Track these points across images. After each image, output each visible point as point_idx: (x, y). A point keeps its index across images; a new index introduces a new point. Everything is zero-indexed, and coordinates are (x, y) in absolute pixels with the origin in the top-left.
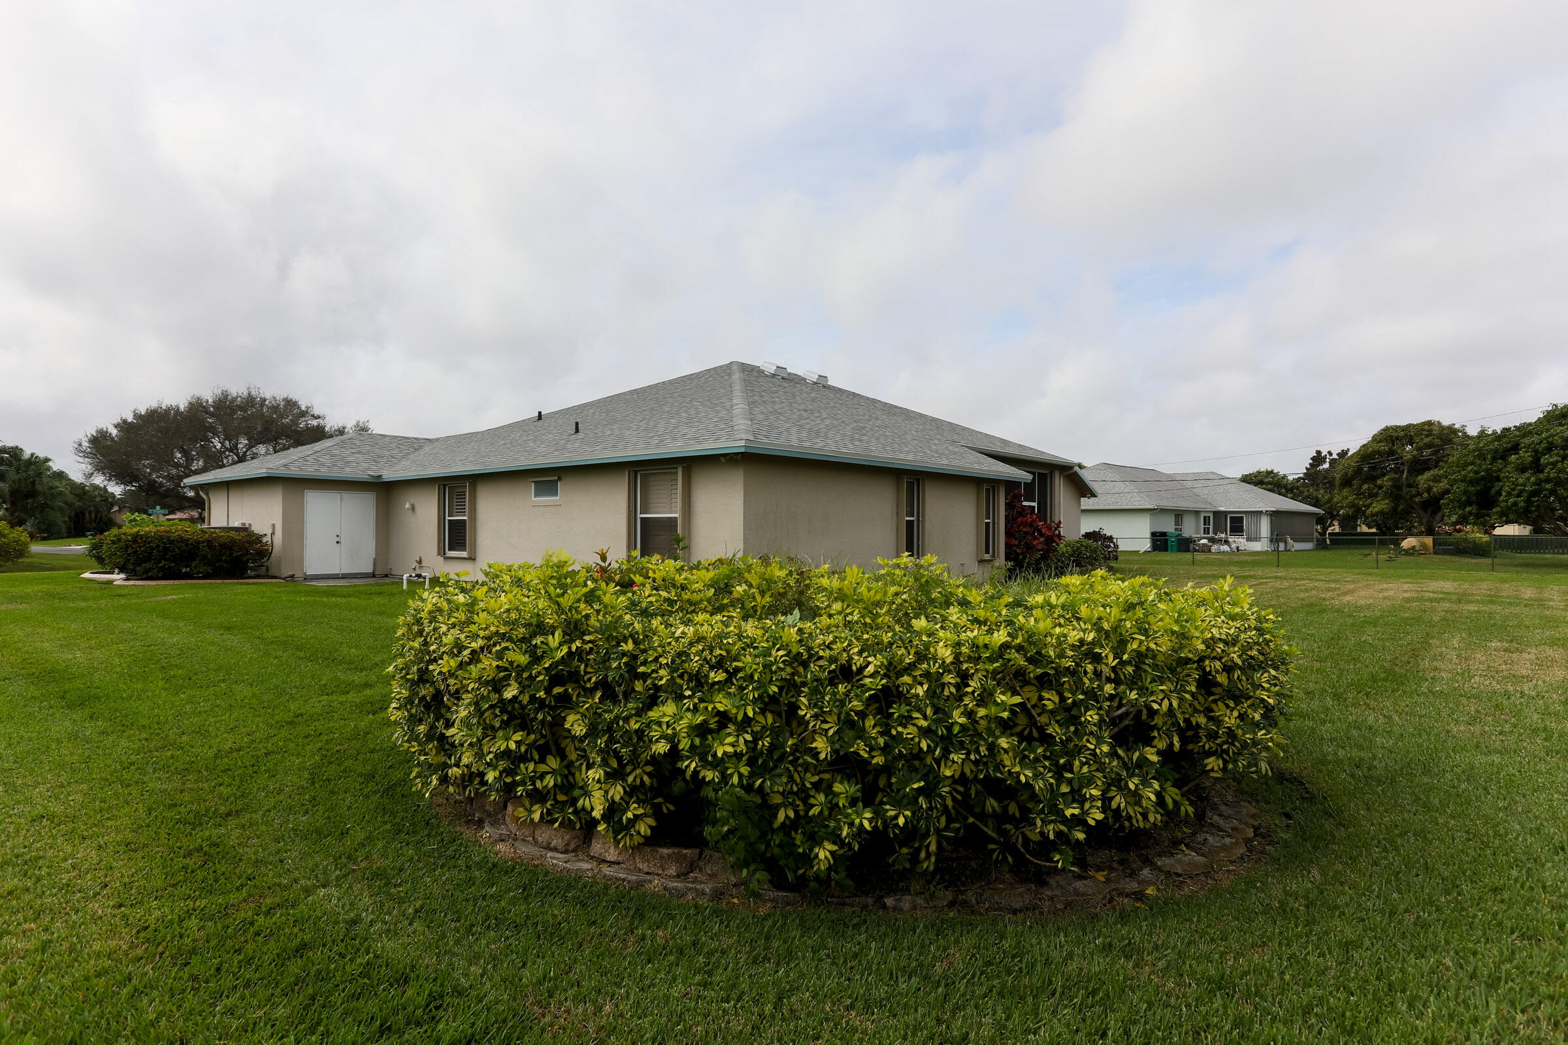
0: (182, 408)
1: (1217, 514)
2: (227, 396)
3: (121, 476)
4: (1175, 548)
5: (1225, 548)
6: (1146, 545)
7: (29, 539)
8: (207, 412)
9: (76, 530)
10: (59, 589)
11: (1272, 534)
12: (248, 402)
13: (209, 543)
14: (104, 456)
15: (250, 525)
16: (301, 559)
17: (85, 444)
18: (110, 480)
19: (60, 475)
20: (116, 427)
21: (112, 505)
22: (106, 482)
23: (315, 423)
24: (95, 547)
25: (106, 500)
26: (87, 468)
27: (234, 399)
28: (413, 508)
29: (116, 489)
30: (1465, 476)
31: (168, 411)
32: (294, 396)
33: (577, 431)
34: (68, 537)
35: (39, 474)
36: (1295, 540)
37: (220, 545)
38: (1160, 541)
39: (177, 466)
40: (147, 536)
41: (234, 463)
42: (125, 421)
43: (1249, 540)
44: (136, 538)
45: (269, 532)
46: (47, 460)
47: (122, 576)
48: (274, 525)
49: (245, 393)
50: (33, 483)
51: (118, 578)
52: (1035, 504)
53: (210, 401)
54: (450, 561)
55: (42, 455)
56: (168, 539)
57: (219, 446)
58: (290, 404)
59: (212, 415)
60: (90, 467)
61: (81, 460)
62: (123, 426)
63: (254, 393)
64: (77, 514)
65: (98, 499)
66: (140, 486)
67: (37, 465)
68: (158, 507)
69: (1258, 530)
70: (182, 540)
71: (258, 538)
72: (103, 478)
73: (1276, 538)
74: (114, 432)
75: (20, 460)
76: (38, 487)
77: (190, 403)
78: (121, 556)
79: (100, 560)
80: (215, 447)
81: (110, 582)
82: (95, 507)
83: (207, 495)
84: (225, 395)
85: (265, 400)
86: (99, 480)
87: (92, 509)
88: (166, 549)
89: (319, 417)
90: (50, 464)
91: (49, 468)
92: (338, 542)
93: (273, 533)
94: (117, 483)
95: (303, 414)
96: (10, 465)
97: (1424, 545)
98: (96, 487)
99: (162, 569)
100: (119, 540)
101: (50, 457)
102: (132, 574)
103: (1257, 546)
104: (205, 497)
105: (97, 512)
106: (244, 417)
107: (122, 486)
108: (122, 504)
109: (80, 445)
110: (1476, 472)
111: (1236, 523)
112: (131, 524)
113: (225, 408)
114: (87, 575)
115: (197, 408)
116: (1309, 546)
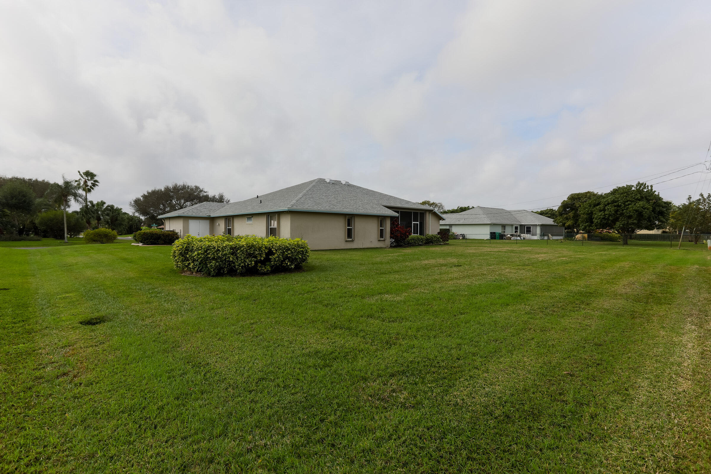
0: (163, 190)
1: (521, 225)
2: (176, 185)
3: (144, 213)
4: (498, 238)
5: (519, 238)
6: (488, 237)
7: (117, 234)
8: (170, 191)
9: (130, 231)
10: (126, 247)
11: (541, 233)
13: (163, 235)
14: (138, 207)
15: (175, 230)
17: (133, 202)
18: (140, 215)
19: (125, 213)
20: (142, 197)
21: (142, 223)
22: (139, 215)
23: (205, 194)
24: (135, 236)
25: (139, 221)
26: (134, 211)
27: (179, 186)
28: (218, 225)
29: (143, 218)
30: (585, 212)
31: (158, 191)
32: (198, 185)
33: (261, 202)
34: (128, 234)
35: (119, 214)
36: (552, 235)
37: (166, 235)
38: (493, 236)
39: (161, 209)
40: (147, 233)
41: (179, 209)
42: (144, 195)
43: (533, 235)
44: (144, 233)
45: (179, 232)
46: (121, 209)
47: (142, 244)
48: (181, 230)
50: (117, 217)
51: (140, 244)
52: (418, 223)
55: (120, 207)
56: (153, 234)
57: (174, 203)
58: (197, 188)
59: (172, 192)
60: (134, 210)
61: (131, 208)
62: (144, 196)
64: (130, 226)
65: (137, 221)
66: (149, 217)
67: (119, 210)
68: (154, 224)
69: (536, 231)
70: (156, 234)
71: (177, 234)
72: (138, 214)
73: (543, 235)
74: (141, 198)
75: (114, 209)
76: (118, 218)
78: (141, 238)
79: (136, 240)
80: (173, 203)
81: (138, 246)
82: (136, 224)
83: (164, 221)
86: (137, 214)
87: (135, 224)
88: (152, 236)
89: (206, 192)
90: (122, 210)
91: (122, 212)
92: (198, 235)
93: (181, 232)
94: (142, 216)
95: (201, 191)
96: (110, 211)
97: (584, 237)
98: (136, 217)
99: (151, 242)
100: (140, 234)
101: (122, 208)
102: (144, 244)
103: (535, 238)
105: (137, 225)
106: (182, 193)
107: (144, 217)
108: (144, 222)
109: (131, 203)
110: (588, 211)
111: (528, 229)
112: (144, 229)
113: (176, 189)
114: (133, 244)
115: (167, 189)
116: (561, 238)
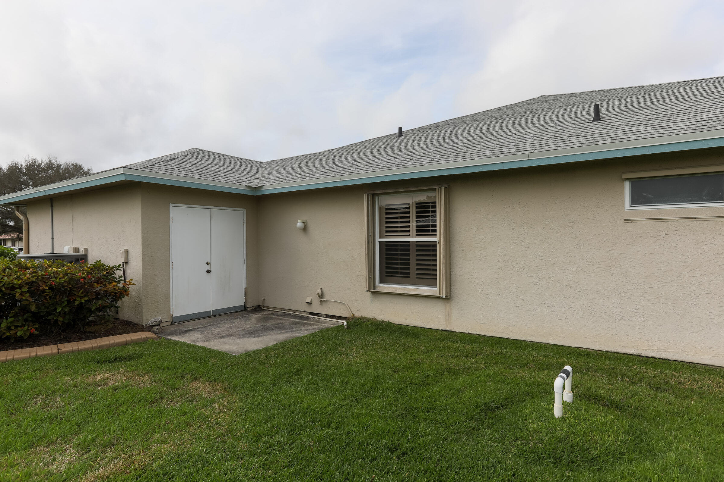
2: (35, 162)
8: (22, 172)
12: (49, 167)
15: (86, 250)
16: (167, 297)
27: (40, 164)
28: (305, 229)
32: (79, 164)
37: (51, 288)
45: (121, 262)
48: (127, 252)
49: (47, 161)
53: (24, 165)
54: (384, 299)
58: (77, 167)
59: (25, 174)
63: (53, 161)
77: (10, 167)
83: (25, 214)
84: (34, 162)
85: (60, 166)
92: (208, 271)
93: (126, 264)
104: (22, 218)
106: (46, 176)
113: (34, 170)
115: (15, 169)
